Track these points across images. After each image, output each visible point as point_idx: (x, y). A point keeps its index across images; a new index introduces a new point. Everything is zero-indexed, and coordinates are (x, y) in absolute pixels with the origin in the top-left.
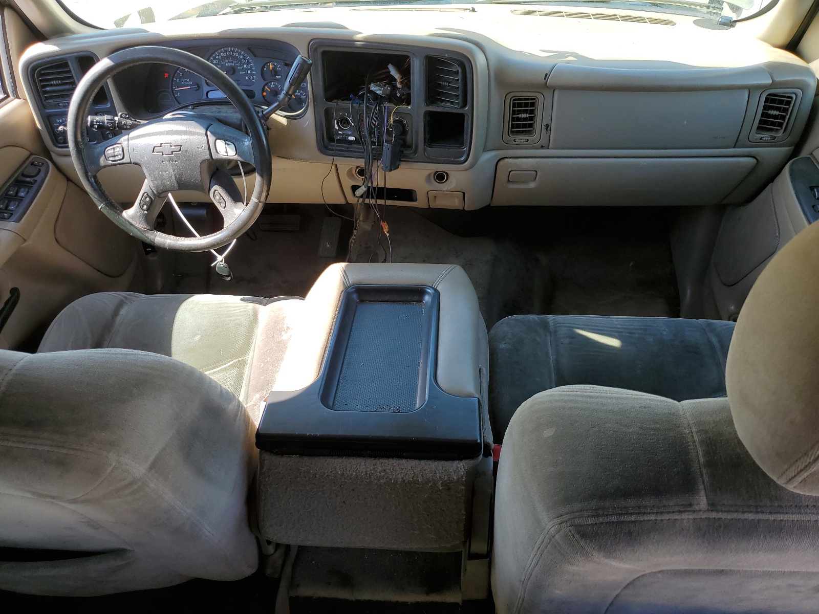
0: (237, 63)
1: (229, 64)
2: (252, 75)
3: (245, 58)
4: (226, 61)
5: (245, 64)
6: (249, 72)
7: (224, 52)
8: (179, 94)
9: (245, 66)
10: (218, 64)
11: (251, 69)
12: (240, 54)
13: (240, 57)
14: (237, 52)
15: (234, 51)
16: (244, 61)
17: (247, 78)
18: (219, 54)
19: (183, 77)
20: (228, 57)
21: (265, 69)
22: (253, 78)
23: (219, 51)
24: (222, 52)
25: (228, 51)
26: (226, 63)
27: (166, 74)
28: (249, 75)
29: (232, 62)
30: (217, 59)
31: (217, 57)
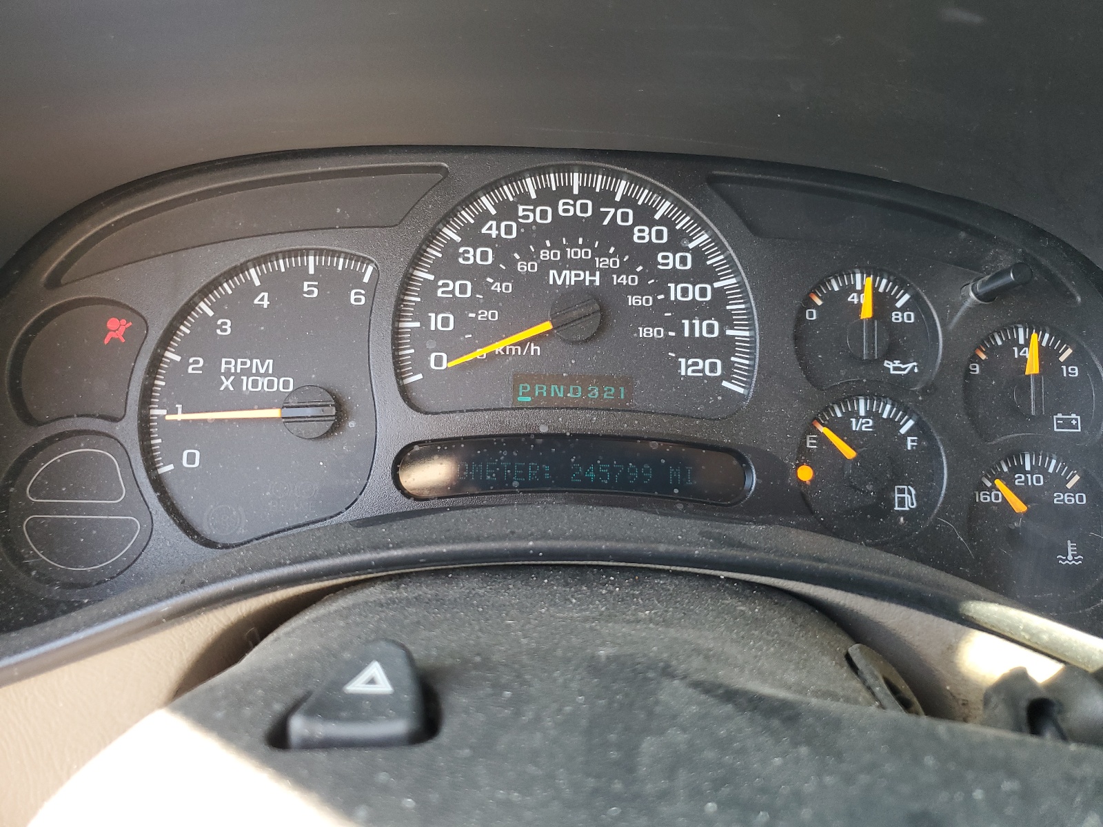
0: (626, 269)
1: (570, 277)
2: (724, 347)
3: (676, 242)
4: (545, 255)
5: (677, 276)
6: (701, 328)
7: (536, 203)
8: (192, 459)
9: (675, 292)
10: (492, 270)
11: (717, 308)
12: (645, 215)
13: (643, 235)
14: (628, 201)
15: (605, 198)
16: (670, 261)
17: (687, 368)
18: (506, 211)
19: (234, 347)
20: (564, 230)
21: (812, 315)
22: (729, 369)
23: (508, 192)
24: (524, 198)
25: (565, 191)
26: (546, 266)
27: (112, 323)
28: (702, 348)
29: (588, 266)
30: (487, 240)
31: (491, 229)
